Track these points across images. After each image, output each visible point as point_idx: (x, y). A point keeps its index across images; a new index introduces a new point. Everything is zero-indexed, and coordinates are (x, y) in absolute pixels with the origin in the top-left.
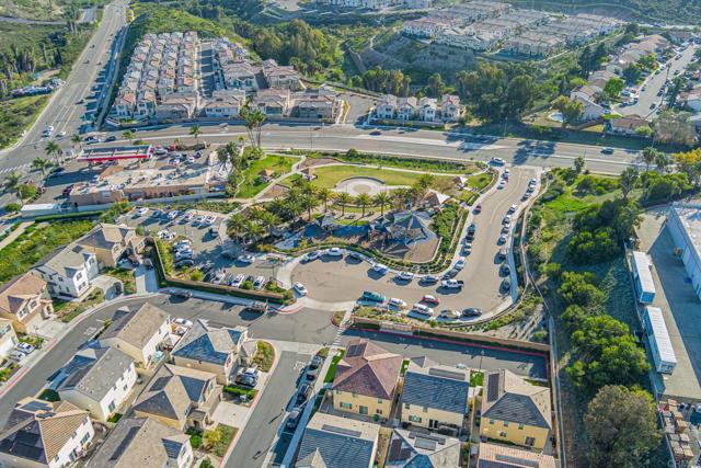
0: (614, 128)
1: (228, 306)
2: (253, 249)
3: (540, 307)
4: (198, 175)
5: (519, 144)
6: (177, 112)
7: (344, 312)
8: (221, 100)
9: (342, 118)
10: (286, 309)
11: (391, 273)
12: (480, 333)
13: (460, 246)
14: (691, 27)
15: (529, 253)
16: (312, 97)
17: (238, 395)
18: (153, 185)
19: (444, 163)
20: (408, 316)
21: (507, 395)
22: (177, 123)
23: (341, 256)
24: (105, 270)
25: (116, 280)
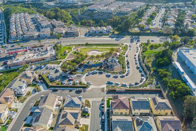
0: (152, 31)
1: (71, 91)
2: (71, 73)
3: (154, 79)
4: (46, 54)
5: (130, 37)
6: (31, 36)
7: (104, 88)
8: (44, 32)
9: (80, 35)
10: (88, 89)
11: (112, 76)
12: (142, 88)
13: (126, 66)
14: (161, 4)
15: (145, 65)
16: (70, 29)
17: (85, 115)
18: (33, 58)
19: (113, 44)
20: (121, 86)
21: (159, 103)
22: (32, 40)
23: (97, 73)
24: (29, 85)
25: (33, 88)
